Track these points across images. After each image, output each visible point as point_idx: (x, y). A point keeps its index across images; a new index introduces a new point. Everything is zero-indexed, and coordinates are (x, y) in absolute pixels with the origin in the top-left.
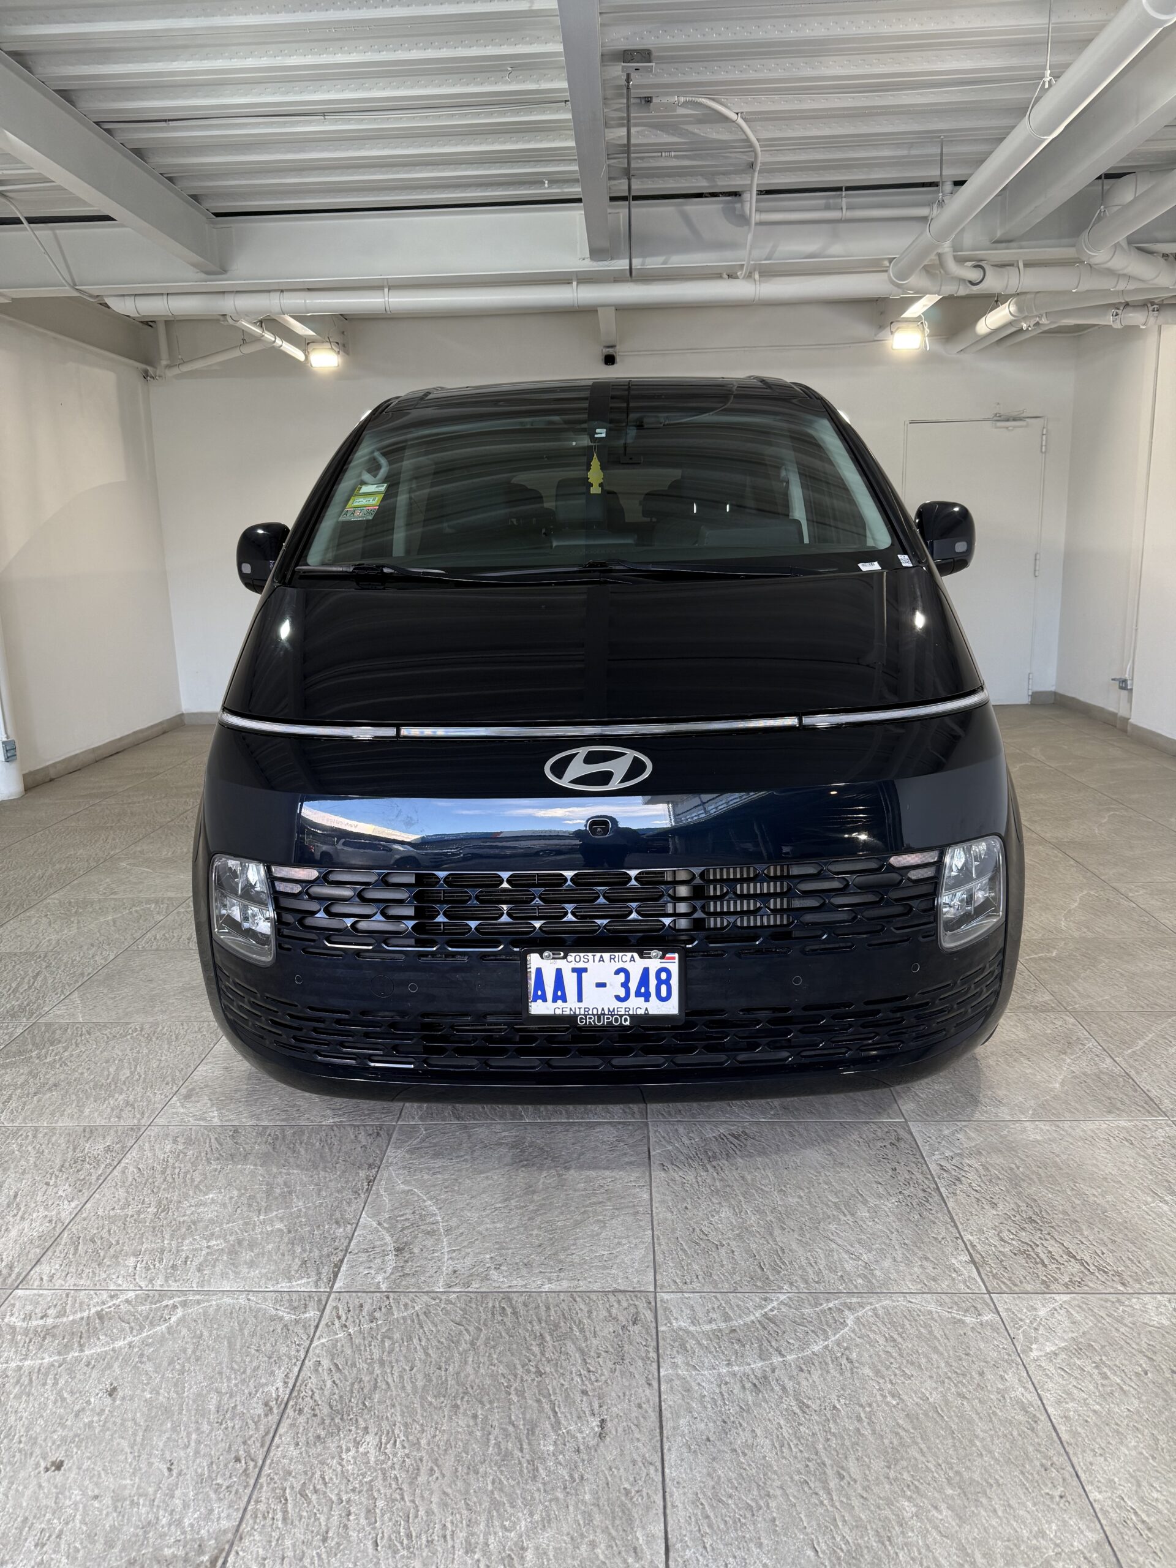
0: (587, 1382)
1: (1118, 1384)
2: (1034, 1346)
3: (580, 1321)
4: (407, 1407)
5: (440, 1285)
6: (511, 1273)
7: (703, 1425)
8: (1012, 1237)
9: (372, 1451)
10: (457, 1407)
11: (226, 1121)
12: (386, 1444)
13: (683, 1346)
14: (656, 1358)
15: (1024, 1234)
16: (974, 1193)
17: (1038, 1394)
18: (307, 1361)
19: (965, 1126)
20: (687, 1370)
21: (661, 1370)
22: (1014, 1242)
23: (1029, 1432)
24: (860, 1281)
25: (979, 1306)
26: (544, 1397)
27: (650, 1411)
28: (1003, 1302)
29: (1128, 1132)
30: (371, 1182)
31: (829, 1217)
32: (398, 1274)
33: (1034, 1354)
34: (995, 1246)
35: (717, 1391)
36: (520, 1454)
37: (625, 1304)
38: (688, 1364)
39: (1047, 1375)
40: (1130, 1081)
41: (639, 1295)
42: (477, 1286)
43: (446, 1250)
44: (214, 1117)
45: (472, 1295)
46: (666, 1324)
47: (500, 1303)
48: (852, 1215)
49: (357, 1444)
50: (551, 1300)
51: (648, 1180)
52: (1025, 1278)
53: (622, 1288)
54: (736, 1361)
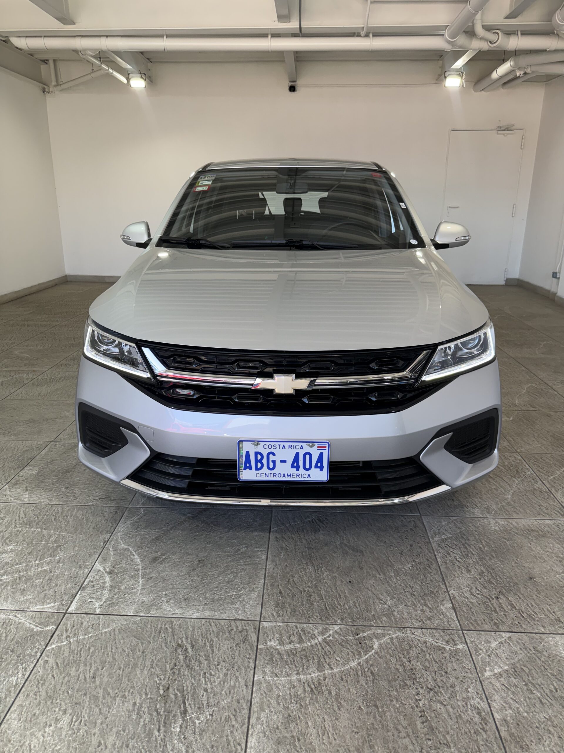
0: (208, 683)
1: (539, 698)
2: (487, 669)
3: (211, 640)
4: (94, 696)
5: (132, 611)
6: (175, 605)
7: (276, 717)
8: (478, 592)
9: (65, 727)
10: (124, 696)
11: (32, 500)
12: (75, 722)
13: (271, 659)
14: (253, 667)
15: (485, 590)
16: (457, 562)
17: (489, 704)
18: (40, 660)
19: (455, 520)
20: (271, 677)
21: (256, 676)
22: (479, 596)
23: (481, 731)
24: (384, 618)
25: (456, 639)
26: (180, 693)
27: (244, 705)
28: (471, 636)
29: (549, 527)
30: (105, 542)
31: (370, 575)
32: (108, 603)
33: (488, 674)
34: (468, 598)
35: (288, 692)
36: (157, 734)
37: (240, 628)
38: (272, 673)
39: (494, 689)
40: (552, 495)
41: (250, 622)
42: (154, 613)
43: (140, 588)
44: (26, 498)
45: (150, 619)
46: (263, 644)
47: (165, 625)
48: (384, 574)
49: (57, 720)
50: (196, 625)
51: (267, 546)
52: (484, 620)
53: (240, 618)
54: (302, 671)
